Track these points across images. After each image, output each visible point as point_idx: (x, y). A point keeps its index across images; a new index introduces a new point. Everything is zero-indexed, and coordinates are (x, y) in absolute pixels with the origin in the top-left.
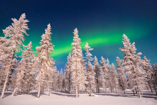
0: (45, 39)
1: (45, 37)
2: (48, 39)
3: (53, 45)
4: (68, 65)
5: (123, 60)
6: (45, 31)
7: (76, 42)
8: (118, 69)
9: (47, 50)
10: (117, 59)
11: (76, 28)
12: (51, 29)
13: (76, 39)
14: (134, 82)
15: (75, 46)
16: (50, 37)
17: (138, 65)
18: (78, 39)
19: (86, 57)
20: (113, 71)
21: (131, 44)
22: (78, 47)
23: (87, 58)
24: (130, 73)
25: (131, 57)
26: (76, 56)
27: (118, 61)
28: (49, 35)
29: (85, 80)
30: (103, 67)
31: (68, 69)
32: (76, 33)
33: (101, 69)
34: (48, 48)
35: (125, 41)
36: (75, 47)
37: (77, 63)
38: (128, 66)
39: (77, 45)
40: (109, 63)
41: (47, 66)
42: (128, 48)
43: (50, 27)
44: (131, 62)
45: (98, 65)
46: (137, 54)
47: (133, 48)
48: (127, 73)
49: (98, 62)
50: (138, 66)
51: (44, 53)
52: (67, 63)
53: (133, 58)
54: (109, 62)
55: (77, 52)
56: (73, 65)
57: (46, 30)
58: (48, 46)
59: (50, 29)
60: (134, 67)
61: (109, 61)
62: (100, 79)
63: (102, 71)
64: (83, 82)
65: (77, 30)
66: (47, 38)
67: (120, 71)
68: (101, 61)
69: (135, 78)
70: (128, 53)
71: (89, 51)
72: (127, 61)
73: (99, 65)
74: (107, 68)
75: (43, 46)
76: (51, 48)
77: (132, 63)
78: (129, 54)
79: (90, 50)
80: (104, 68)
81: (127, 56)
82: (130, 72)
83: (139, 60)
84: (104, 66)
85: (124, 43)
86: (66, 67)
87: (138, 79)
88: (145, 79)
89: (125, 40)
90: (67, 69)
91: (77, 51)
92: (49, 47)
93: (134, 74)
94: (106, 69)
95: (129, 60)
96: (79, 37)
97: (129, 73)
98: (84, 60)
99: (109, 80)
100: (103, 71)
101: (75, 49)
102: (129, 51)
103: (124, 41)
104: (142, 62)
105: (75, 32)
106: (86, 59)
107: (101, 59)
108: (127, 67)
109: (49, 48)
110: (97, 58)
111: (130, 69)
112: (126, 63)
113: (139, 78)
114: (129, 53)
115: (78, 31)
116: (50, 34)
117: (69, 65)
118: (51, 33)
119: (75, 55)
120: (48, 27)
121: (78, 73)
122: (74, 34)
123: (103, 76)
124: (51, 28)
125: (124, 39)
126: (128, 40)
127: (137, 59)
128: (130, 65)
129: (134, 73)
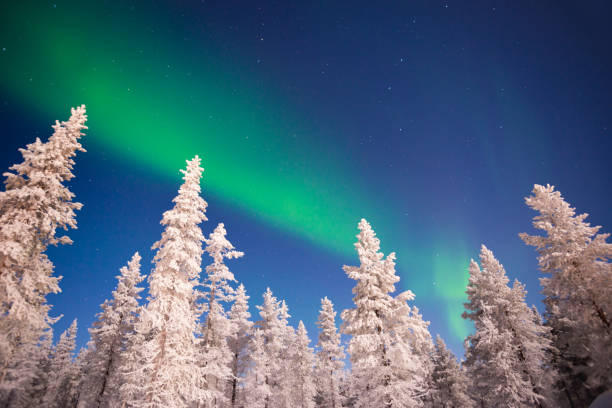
0: (42, 164)
1: (43, 156)
2: (55, 169)
3: (74, 200)
4: (114, 309)
5: (354, 313)
6: (53, 131)
7: (184, 210)
8: (324, 344)
9: (39, 216)
10: (324, 307)
11: (197, 156)
12: (82, 130)
13: (188, 201)
14: (381, 400)
15: (179, 227)
16: (72, 161)
17: (399, 334)
18: (196, 202)
19: (209, 282)
20: (300, 354)
21: (384, 258)
22: (191, 233)
23: (211, 287)
24: (374, 365)
25: (378, 304)
26: (174, 271)
27: (327, 314)
28: (68, 150)
29: (196, 386)
30: (268, 331)
31: (110, 327)
32: (192, 175)
33: (256, 339)
34: (44, 207)
35: (366, 244)
36: (178, 231)
37: (173, 303)
38: (369, 335)
39: (186, 225)
40: (288, 319)
41: (16, 295)
42: (375, 272)
43: (84, 118)
44: (380, 322)
45: (245, 321)
46: (400, 295)
47: (390, 272)
48: (363, 364)
49: (248, 311)
50: (399, 338)
51: (18, 227)
52: (111, 297)
53: (386, 307)
54: (288, 316)
55: (184, 255)
56: (156, 306)
57: (57, 125)
58: (48, 201)
59: (79, 126)
60: (388, 343)
61: (289, 312)
62: (248, 385)
63: (260, 351)
64: (182, 391)
65: (200, 166)
66: (57, 163)
67: (331, 355)
68: (261, 308)
69: (386, 384)
70: (374, 287)
71: (225, 259)
72: (366, 316)
73: (251, 323)
74: (281, 339)
75: (22, 193)
76: (59, 210)
77: (382, 328)
78: (375, 293)
79: (229, 255)
80: (268, 339)
81: (366, 299)
82: (373, 361)
83: (405, 318)
84: (270, 328)
85: (361, 251)
86: (105, 318)
87: (398, 387)
88: (416, 391)
89: (367, 241)
90: (105, 327)
91: (184, 249)
92: (53, 206)
93: (385, 370)
94: (278, 344)
95: (374, 314)
96: (200, 195)
97: (371, 365)
98: (197, 293)
99: (281, 388)
100: (266, 349)
101: (178, 239)
102: (376, 281)
103: (363, 245)
104: (412, 324)
105: (189, 172)
106: (208, 290)
107: (262, 301)
108: (365, 340)
109: (50, 210)
110: (246, 294)
111: (373, 349)
112: (360, 323)
113: (400, 385)
114: (376, 291)
115: (203, 169)
116: (77, 151)
117: (120, 309)
118: (79, 146)
119: (173, 264)
120: (72, 118)
121: (168, 349)
122: (184, 175)
123: (261, 373)
124: (86, 123)
125: (363, 235)
126: (375, 243)
127: (398, 314)
128: (372, 333)
129: (385, 365)
